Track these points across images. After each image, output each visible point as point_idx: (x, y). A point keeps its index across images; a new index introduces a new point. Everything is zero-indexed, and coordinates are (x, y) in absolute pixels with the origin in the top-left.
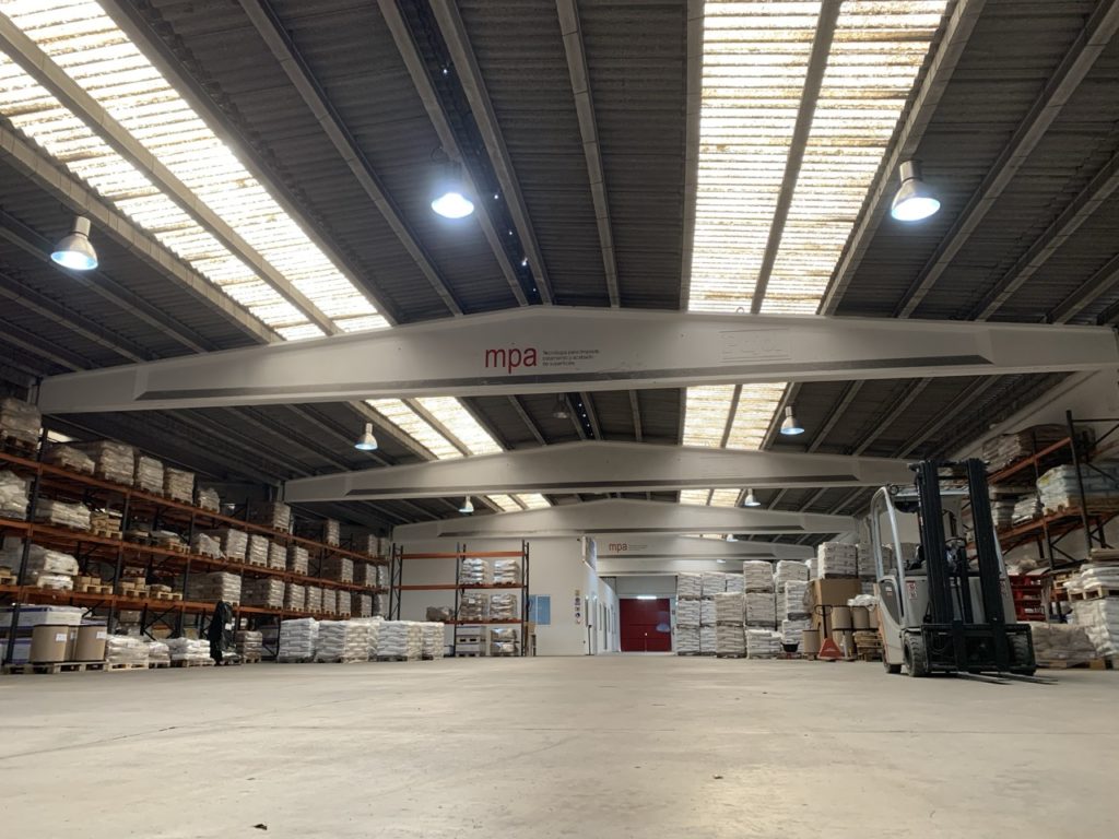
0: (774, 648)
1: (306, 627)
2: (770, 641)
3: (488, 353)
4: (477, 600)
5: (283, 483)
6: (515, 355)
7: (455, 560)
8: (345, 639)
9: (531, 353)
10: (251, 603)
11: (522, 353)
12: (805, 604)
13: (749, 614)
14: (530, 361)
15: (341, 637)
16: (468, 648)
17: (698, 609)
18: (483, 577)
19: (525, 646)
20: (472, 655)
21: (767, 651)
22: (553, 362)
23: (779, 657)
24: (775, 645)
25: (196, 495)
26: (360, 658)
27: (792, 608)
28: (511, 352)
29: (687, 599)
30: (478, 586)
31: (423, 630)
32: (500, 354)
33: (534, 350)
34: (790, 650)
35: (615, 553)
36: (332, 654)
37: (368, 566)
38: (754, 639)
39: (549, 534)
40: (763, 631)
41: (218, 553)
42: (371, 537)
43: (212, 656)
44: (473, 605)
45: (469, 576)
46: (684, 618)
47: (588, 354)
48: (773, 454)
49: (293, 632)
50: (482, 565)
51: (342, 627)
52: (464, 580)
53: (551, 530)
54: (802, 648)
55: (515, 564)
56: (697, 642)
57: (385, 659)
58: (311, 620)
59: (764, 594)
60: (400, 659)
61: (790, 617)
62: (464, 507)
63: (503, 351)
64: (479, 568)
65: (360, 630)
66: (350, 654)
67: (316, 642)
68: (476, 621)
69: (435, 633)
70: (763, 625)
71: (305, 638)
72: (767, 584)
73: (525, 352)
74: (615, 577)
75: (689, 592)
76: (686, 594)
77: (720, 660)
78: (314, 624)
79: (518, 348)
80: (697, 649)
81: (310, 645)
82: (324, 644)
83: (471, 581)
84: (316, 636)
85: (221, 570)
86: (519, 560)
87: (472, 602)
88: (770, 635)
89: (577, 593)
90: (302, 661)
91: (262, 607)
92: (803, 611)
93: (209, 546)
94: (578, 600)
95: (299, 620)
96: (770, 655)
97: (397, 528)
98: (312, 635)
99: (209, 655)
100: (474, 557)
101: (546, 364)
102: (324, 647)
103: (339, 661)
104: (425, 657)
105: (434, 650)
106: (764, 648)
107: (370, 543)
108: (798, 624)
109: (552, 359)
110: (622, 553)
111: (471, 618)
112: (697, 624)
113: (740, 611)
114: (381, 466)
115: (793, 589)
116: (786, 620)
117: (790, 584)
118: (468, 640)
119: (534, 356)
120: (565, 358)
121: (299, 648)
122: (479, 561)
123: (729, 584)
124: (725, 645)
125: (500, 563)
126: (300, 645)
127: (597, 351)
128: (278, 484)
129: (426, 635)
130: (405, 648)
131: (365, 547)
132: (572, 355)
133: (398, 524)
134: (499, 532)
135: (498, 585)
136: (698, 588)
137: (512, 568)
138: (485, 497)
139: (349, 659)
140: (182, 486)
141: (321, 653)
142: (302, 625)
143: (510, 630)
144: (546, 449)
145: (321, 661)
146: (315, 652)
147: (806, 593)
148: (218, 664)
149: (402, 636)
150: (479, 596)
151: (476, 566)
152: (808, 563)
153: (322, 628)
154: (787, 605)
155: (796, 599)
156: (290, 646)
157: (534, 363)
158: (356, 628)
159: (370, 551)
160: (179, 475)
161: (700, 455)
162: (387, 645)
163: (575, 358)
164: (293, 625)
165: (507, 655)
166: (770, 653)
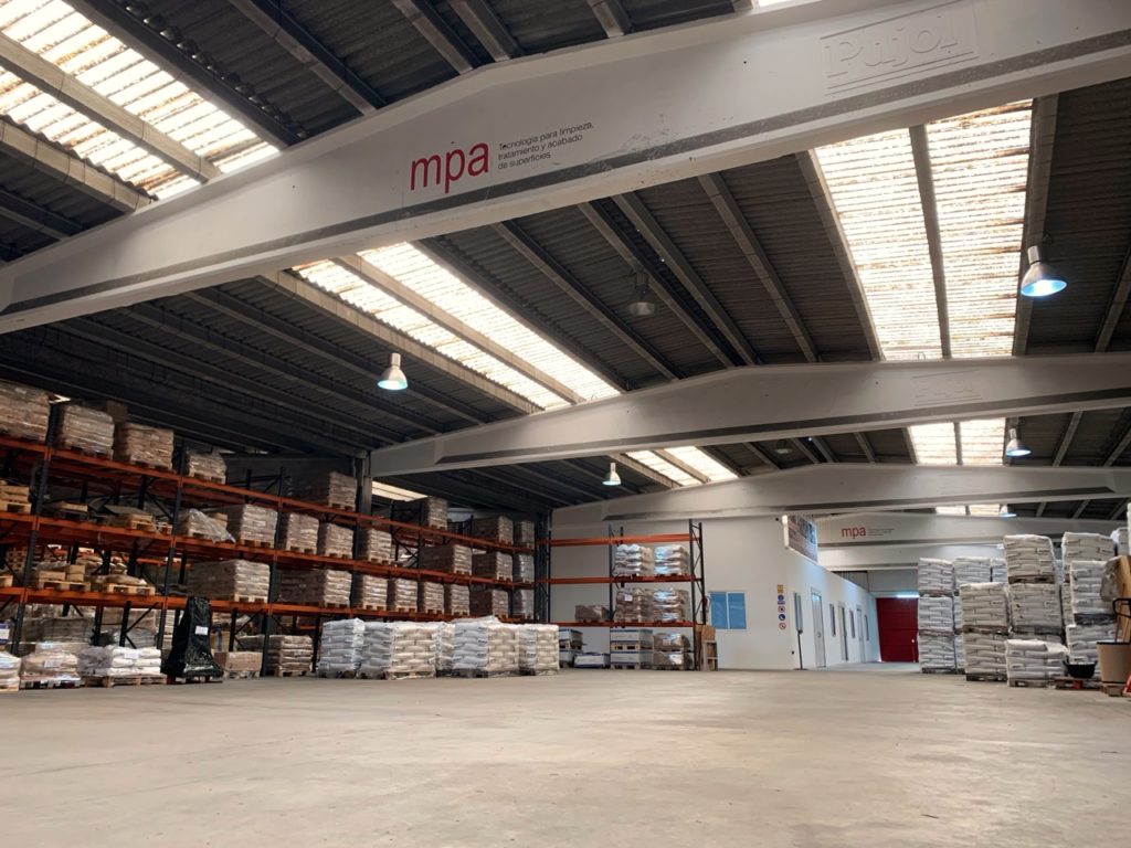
0: (1053, 670)
1: (348, 630)
2: (1045, 658)
3: (414, 166)
4: (635, 596)
5: (369, 454)
6: (456, 159)
7: (608, 546)
8: (392, 647)
9: (480, 152)
10: (305, 600)
11: (466, 154)
12: (1105, 599)
13: (1015, 616)
14: (477, 166)
15: (386, 644)
16: (625, 657)
17: (949, 609)
18: (642, 568)
19: (699, 657)
20: (631, 667)
21: (1041, 674)
22: (515, 159)
23: (1061, 686)
24: (1053, 664)
25: (180, 459)
26: (418, 673)
27: (1080, 605)
28: (449, 157)
29: (934, 594)
30: (635, 579)
31: (517, 634)
32: (433, 164)
33: (484, 146)
34: (1079, 676)
35: (850, 539)
36: (377, 668)
37: (499, 555)
38: (1015, 655)
39: (738, 513)
40: (1036, 642)
41: (223, 535)
42: (501, 519)
43: (162, 671)
44: (631, 603)
45: (624, 566)
46: (928, 622)
47: (573, 135)
48: (1030, 360)
49: (335, 637)
50: (640, 552)
51: (388, 631)
52: (618, 571)
53: (741, 508)
54: (1099, 672)
55: (681, 551)
56: (951, 656)
57: (459, 674)
58: (356, 621)
59: (1042, 586)
60: (479, 674)
61: (1079, 619)
62: (608, 479)
63: (437, 158)
64: (637, 556)
65: (418, 635)
66: (400, 668)
67: (361, 650)
68: (635, 623)
69: (538, 639)
70: (1040, 632)
71: (348, 645)
72: (1044, 570)
73: (472, 153)
74: (865, 572)
75: (936, 586)
76: (928, 588)
77: (973, 685)
78: (359, 625)
79: (460, 148)
80: (950, 664)
81: (354, 654)
82: (370, 653)
83: (627, 572)
84: (361, 643)
85: (233, 558)
86: (686, 546)
87: (629, 598)
88: (1046, 649)
89: (780, 588)
90: (344, 675)
91: (316, 604)
92: (1102, 610)
93: (209, 526)
94: (781, 597)
95: (343, 622)
96: (1046, 681)
97: (555, 511)
98: (357, 641)
99: (159, 669)
100: (629, 543)
101: (503, 166)
102: (369, 657)
103: (383, 676)
104: (525, 671)
105: (537, 662)
106: (1035, 670)
107: (501, 526)
108: (1094, 631)
109: (514, 154)
110: (859, 539)
111: (628, 620)
112: (949, 629)
113: (1001, 610)
114: (474, 425)
115: (1082, 575)
116: (1074, 625)
117: (1077, 566)
118: (625, 648)
119: (485, 157)
120: (533, 149)
121: (340, 659)
122: (635, 547)
123: (994, 573)
124: (978, 662)
125: (664, 550)
126: (342, 655)
127: (589, 125)
128: (363, 455)
129: (524, 642)
130: (486, 659)
131: (495, 531)
132: (546, 142)
133: (557, 507)
134: (675, 513)
135: (661, 578)
136: (948, 579)
137: (678, 555)
138: (624, 455)
139: (398, 674)
140: (152, 448)
141: (366, 666)
142: (346, 628)
143: (679, 636)
144: (677, 385)
145: (364, 677)
146: (359, 664)
147: (1104, 581)
148: (171, 681)
149: (481, 643)
150: (638, 592)
151: (633, 552)
152: (1115, 535)
153: (369, 632)
154: (1074, 600)
155: (1090, 590)
156: (333, 655)
157: (485, 168)
158: (410, 632)
159: (501, 536)
160: (145, 432)
161: (908, 374)
162: (463, 656)
163: (551, 145)
164: (335, 628)
165: (675, 668)
166: (1046, 678)
